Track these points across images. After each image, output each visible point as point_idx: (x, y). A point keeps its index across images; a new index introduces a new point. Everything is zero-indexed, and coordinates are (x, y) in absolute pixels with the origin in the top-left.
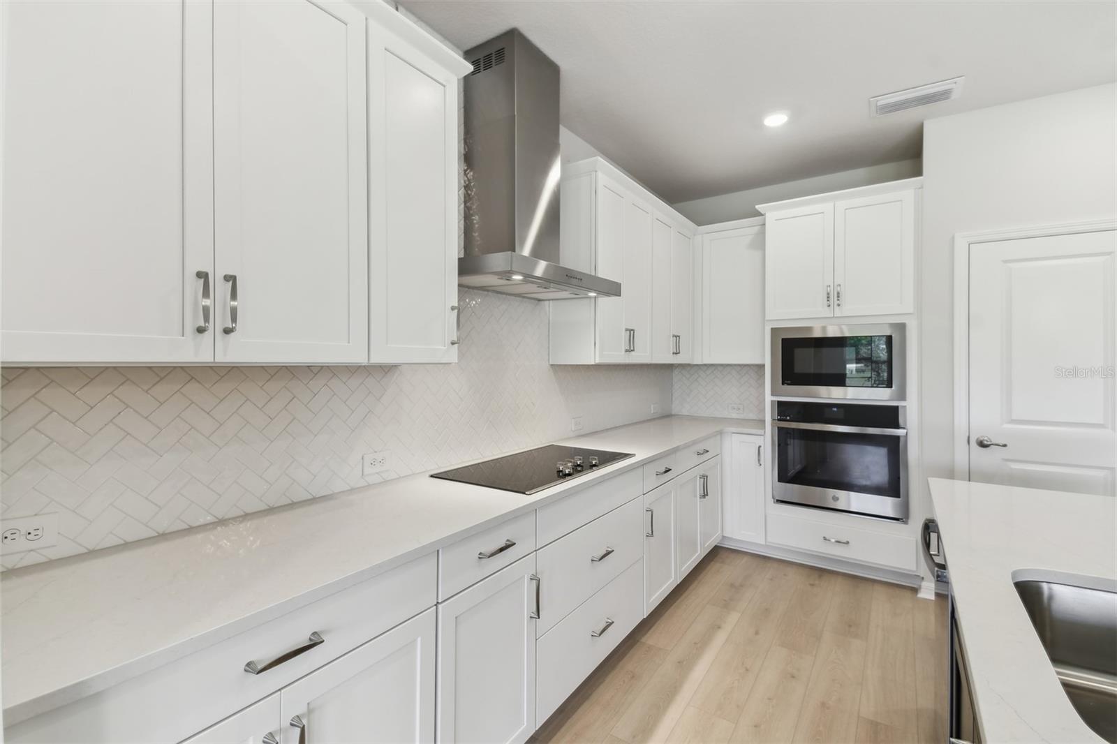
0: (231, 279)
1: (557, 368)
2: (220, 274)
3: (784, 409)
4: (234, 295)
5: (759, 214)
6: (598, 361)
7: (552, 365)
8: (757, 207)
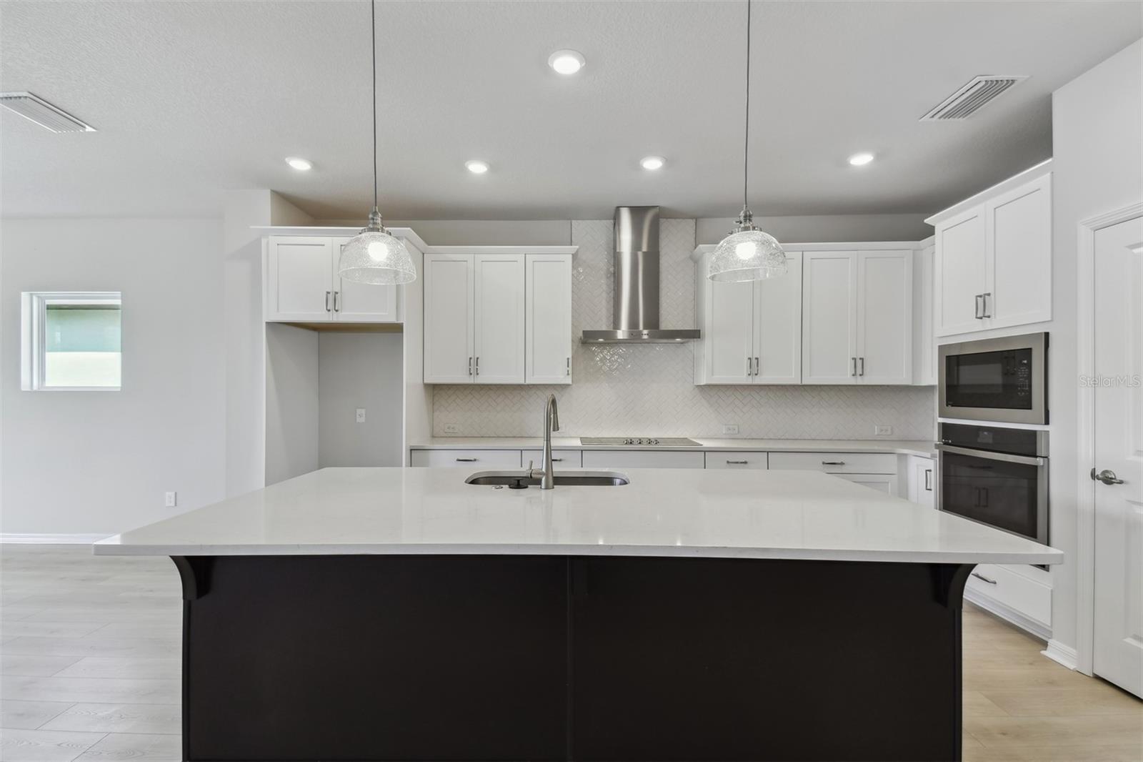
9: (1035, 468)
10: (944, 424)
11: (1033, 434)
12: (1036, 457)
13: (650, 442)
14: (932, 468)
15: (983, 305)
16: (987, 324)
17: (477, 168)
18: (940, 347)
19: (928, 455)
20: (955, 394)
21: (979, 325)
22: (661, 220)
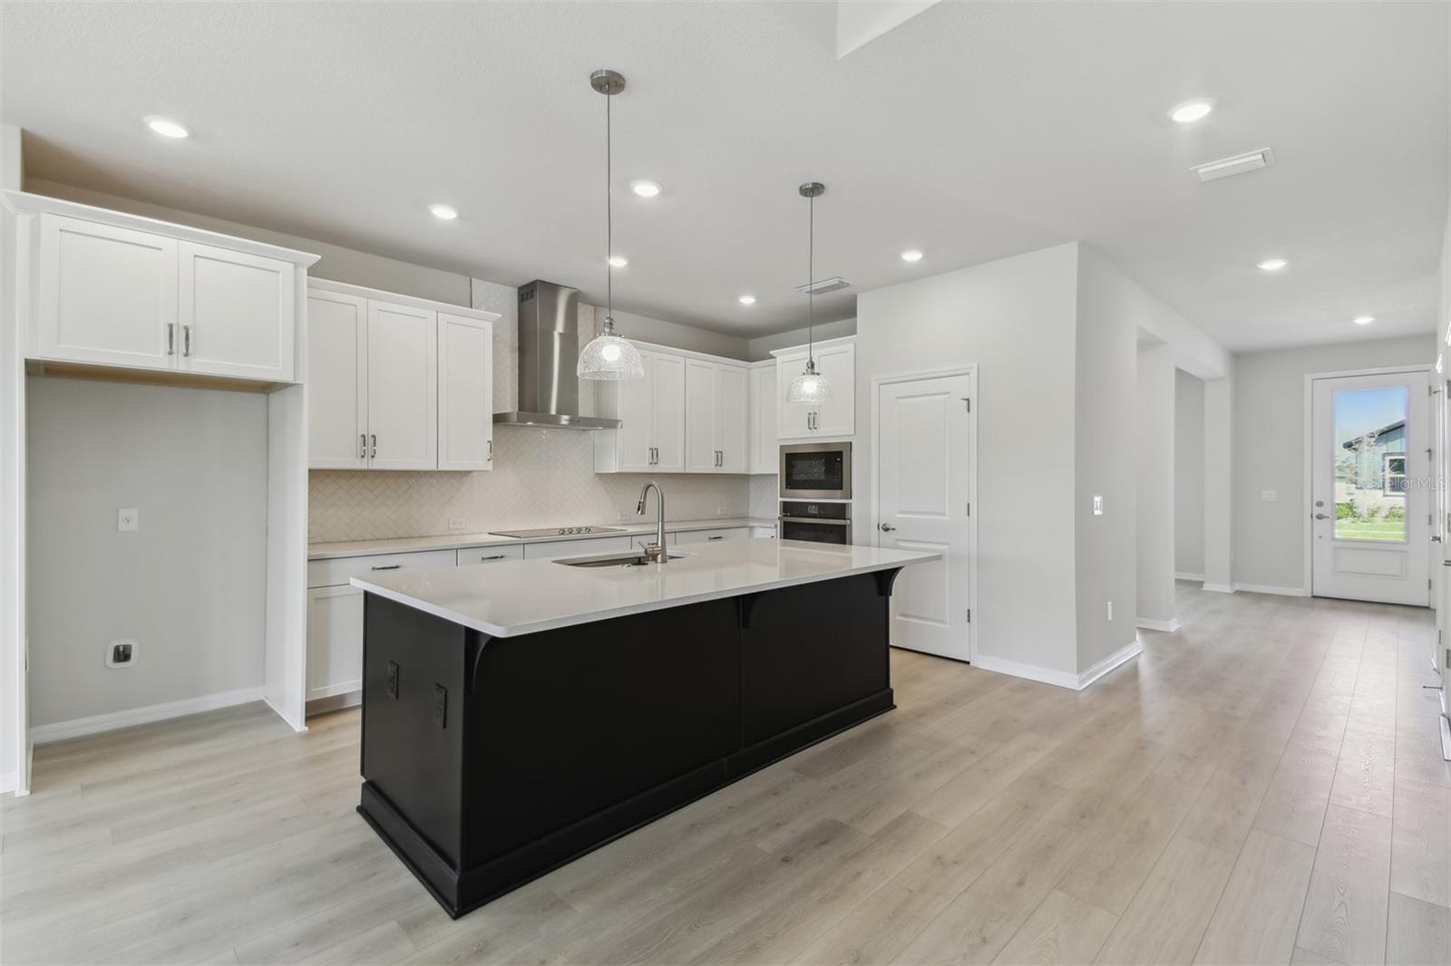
0: (374, 436)
1: (600, 475)
2: (370, 435)
3: (788, 508)
4: (375, 445)
5: (772, 357)
6: (617, 471)
7: (597, 474)
8: (771, 352)
9: (845, 526)
10: (784, 502)
11: (844, 505)
12: (845, 519)
13: (579, 530)
14: (774, 535)
15: (812, 422)
16: (815, 433)
17: (444, 213)
18: (781, 447)
19: (773, 526)
20: (791, 482)
21: (808, 434)
22: (580, 304)
